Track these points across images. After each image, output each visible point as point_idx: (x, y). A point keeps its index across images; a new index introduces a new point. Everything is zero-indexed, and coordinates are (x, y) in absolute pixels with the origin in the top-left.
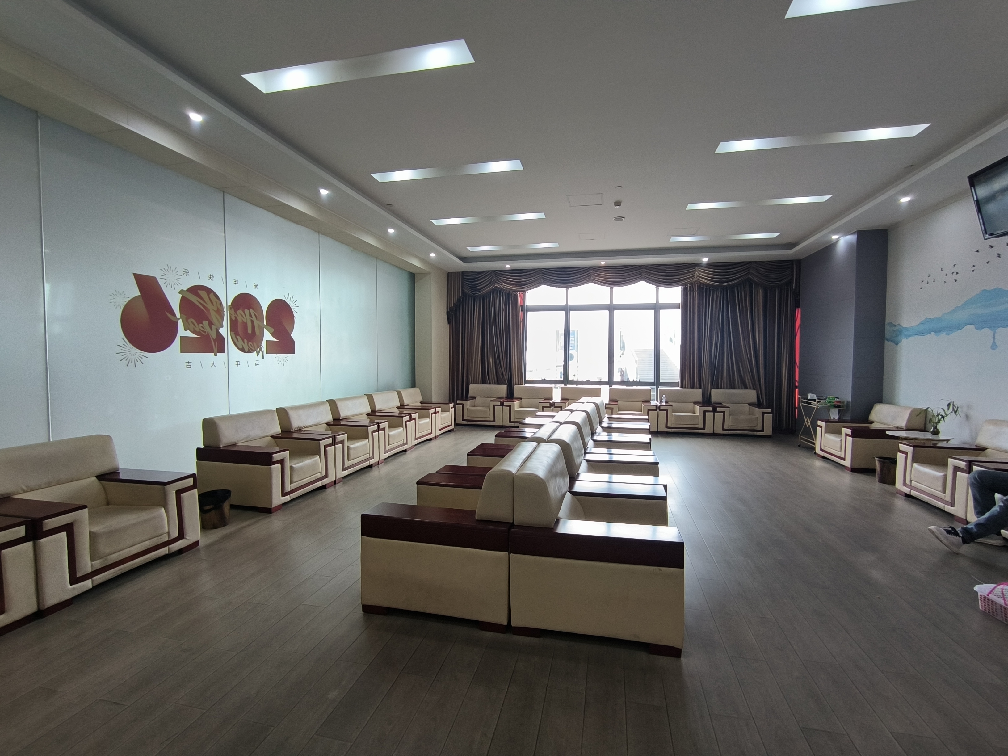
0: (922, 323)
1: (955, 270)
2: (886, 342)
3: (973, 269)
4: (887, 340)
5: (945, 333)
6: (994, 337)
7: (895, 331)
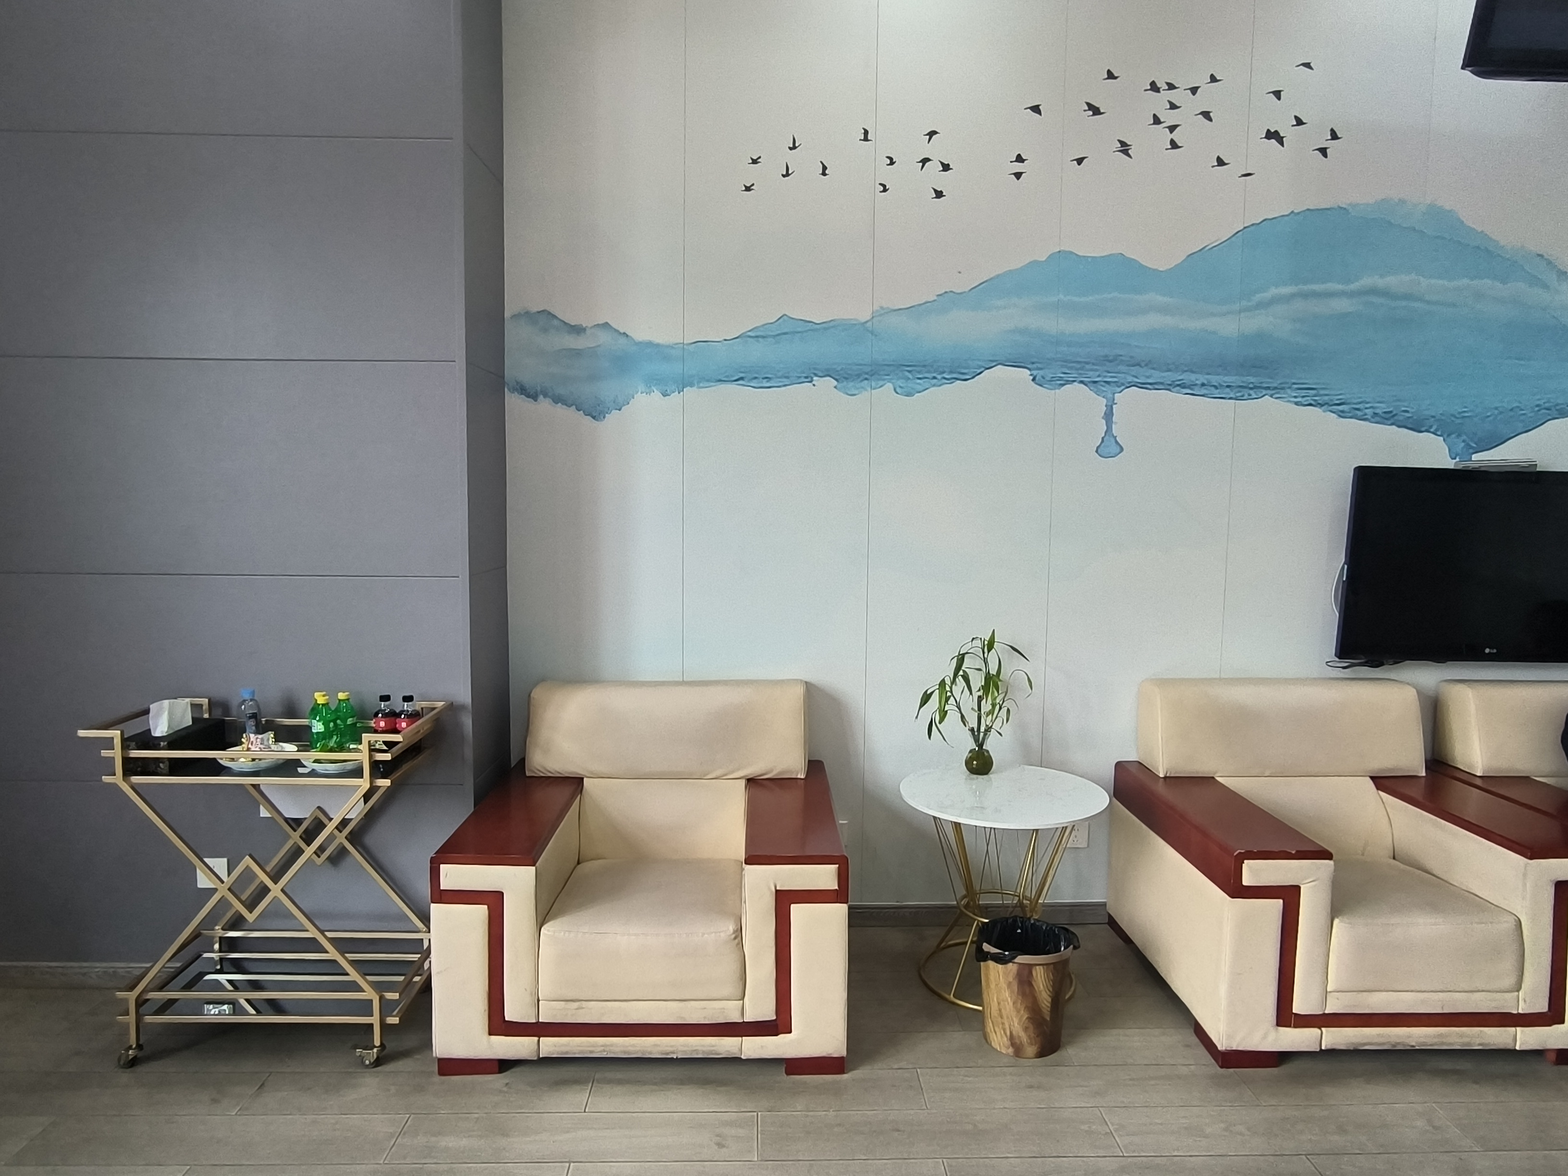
0: (757, 335)
1: (937, 151)
2: (513, 402)
3: (1018, 167)
4: (523, 390)
5: (889, 386)
6: (1109, 416)
7: (577, 353)
